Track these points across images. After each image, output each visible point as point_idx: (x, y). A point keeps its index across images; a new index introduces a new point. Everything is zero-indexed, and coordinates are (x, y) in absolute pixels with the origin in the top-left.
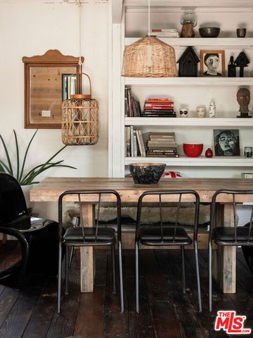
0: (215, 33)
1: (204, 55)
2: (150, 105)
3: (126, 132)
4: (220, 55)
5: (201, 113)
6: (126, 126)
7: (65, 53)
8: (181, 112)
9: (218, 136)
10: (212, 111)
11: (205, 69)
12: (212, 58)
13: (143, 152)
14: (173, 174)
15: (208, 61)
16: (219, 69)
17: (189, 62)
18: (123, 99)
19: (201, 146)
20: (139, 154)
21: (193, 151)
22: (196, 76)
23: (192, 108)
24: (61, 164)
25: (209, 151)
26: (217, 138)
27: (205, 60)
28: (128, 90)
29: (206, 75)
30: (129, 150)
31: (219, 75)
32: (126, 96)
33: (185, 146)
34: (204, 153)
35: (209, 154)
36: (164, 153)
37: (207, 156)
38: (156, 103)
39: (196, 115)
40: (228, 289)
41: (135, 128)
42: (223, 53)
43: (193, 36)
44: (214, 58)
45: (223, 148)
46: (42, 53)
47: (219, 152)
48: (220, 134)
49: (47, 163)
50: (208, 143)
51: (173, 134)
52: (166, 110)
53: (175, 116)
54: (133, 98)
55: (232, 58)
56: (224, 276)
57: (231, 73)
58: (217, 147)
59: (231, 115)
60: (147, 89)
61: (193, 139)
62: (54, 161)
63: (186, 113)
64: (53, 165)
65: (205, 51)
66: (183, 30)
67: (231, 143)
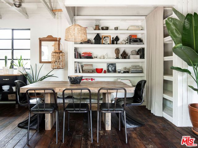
0: (107, 29)
1: (103, 37)
2: (84, 55)
3: (75, 64)
4: (109, 37)
5: (102, 58)
6: (75, 62)
7: (54, 37)
8: (95, 57)
9: (109, 66)
10: (106, 57)
11: (104, 42)
12: (106, 38)
13: (81, 71)
14: (92, 79)
15: (105, 39)
16: (109, 42)
17: (98, 39)
18: (73, 52)
19: (102, 69)
20: (80, 72)
21: (99, 71)
22: (100, 44)
23: (99, 56)
24: (53, 76)
25: (105, 71)
26: (108, 66)
27: (104, 39)
28: (76, 49)
29: (104, 44)
30: (76, 71)
31: (108, 44)
32: (75, 51)
33: (97, 69)
34: (103, 72)
35: (105, 72)
36: (88, 72)
37: (104, 73)
38: (86, 54)
40: (108, 128)
41: (78, 63)
42: (110, 36)
43: (99, 29)
44: (107, 38)
45: (110, 70)
46: (46, 36)
47: (109, 71)
48: (109, 65)
49: (46, 76)
50: (105, 68)
51: (92, 65)
52: (89, 56)
53: (92, 58)
54: (77, 52)
55: (113, 38)
56: (106, 123)
57: (113, 43)
58: (108, 70)
59: (113, 58)
61: (99, 67)
62: (49, 75)
63: (97, 57)
64: (50, 76)
65: (104, 36)
66: (95, 28)
67: (113, 68)
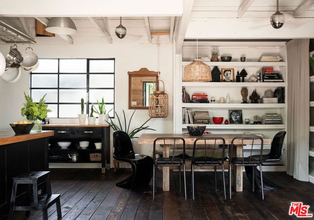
0: (229, 59)
1: (224, 71)
2: (195, 97)
3: (183, 111)
4: (232, 71)
5: (222, 101)
6: (183, 108)
7: (150, 70)
8: (212, 101)
9: (231, 113)
10: (228, 100)
11: (224, 78)
12: (227, 72)
13: (191, 121)
14: (207, 133)
15: (225, 74)
16: (231, 78)
17: (216, 74)
18: (182, 94)
19: (222, 119)
20: (189, 123)
21: (218, 121)
22: (219, 82)
23: (217, 99)
24: (148, 128)
25: (226, 121)
26: (230, 114)
28: (184, 89)
29: (224, 81)
30: (184, 120)
31: (231, 81)
32: (183, 92)
33: (214, 119)
34: (224, 122)
35: (227, 122)
36: (202, 122)
37: (225, 124)
38: (198, 96)
39: (219, 102)
40: (239, 189)
41: (188, 109)
42: (233, 70)
43: (218, 61)
44: (229, 72)
45: (234, 120)
46: (138, 70)
47: (231, 121)
48: (232, 112)
49: (141, 127)
50: (226, 117)
51: (208, 112)
52: (204, 100)
53: (208, 102)
54: (186, 93)
55: (238, 72)
56: (237, 183)
57: (238, 80)
58: (231, 119)
59: (238, 102)
60: (194, 89)
61: (218, 114)
62: (144, 126)
63: (214, 101)
64: (144, 128)
65: (224, 69)
66: (212, 58)
67: (238, 117)
